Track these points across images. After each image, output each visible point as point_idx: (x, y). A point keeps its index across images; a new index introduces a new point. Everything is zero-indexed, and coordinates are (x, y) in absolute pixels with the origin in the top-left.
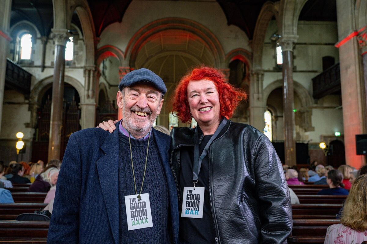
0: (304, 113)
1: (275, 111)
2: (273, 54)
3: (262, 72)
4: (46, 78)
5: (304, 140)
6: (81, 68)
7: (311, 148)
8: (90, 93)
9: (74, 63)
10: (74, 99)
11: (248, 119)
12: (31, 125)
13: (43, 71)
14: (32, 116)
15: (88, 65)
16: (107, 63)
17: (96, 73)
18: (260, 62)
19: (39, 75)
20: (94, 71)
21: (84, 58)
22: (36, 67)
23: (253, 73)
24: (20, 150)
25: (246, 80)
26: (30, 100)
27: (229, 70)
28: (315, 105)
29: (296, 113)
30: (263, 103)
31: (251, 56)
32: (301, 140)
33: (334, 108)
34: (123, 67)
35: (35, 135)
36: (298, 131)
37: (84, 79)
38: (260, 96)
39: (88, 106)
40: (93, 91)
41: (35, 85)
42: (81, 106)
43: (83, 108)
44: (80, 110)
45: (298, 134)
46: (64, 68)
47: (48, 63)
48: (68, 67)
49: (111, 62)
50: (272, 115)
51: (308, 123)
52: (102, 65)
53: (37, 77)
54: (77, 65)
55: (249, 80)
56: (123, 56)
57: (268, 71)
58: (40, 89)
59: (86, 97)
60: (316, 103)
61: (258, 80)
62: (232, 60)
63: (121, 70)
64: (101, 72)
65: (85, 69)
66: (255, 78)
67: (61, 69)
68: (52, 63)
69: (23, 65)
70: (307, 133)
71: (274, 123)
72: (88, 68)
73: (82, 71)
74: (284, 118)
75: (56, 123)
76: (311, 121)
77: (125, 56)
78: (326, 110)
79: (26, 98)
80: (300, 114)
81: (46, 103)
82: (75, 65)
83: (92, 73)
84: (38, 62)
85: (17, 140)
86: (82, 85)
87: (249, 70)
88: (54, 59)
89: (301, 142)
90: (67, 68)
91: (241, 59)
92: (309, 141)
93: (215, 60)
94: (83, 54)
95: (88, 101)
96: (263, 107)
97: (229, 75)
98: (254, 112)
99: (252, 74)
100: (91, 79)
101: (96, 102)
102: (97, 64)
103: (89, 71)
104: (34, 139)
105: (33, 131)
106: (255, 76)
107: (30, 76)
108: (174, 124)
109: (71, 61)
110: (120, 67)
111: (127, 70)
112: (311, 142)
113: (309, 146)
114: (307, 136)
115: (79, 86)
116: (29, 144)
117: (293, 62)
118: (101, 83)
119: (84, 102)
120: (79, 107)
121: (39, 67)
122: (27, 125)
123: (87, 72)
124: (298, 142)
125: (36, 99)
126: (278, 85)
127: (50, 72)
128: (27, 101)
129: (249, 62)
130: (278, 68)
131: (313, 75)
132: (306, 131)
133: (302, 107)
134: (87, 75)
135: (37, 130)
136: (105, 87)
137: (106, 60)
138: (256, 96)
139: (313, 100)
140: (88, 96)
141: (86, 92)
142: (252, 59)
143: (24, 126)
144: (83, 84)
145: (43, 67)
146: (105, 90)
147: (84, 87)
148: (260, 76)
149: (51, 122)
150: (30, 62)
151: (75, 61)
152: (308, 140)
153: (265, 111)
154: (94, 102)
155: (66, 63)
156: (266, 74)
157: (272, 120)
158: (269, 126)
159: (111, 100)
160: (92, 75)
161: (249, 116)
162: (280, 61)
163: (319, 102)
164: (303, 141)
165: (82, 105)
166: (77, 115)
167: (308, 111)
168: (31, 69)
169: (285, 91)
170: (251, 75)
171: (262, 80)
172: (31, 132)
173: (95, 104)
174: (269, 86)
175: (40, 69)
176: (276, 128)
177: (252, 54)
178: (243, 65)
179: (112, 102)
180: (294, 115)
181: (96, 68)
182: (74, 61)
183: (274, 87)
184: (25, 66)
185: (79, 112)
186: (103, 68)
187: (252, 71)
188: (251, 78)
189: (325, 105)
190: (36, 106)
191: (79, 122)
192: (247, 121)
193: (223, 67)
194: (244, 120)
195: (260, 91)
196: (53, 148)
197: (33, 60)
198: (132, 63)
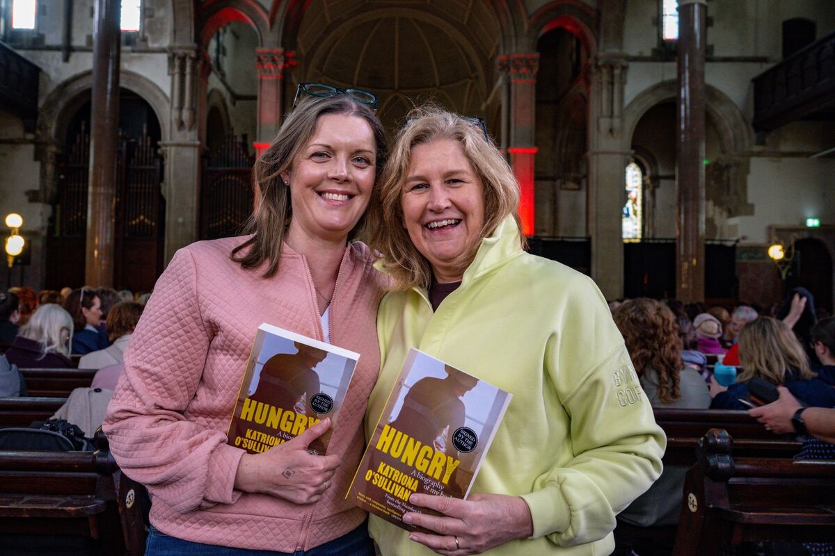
0: (728, 167)
1: (654, 164)
2: (653, 12)
3: (624, 63)
4: (76, 78)
5: (725, 237)
6: (163, 51)
7: (743, 259)
8: (186, 115)
9: (145, 40)
10: (145, 131)
11: (584, 182)
12: (42, 196)
13: (66, 59)
14: (43, 175)
15: (178, 44)
16: (227, 39)
17: (199, 66)
18: (619, 34)
19: (57, 70)
20: (195, 60)
21: (169, 26)
22: (50, 48)
23: (600, 63)
24: (16, 258)
25: (582, 82)
26: (39, 132)
27: (537, 55)
28: (757, 148)
29: (707, 167)
30: (623, 142)
31: (595, 21)
32: (717, 237)
33: (809, 154)
34: (266, 49)
35: (52, 220)
36: (711, 214)
37: (169, 79)
38: (617, 122)
39: (180, 148)
40: (193, 111)
41: (50, 96)
42: (163, 148)
43: (168, 153)
44: (162, 158)
46: (118, 51)
47: (79, 40)
48: (129, 48)
49: (236, 36)
50: (644, 173)
51: (736, 193)
52: (213, 44)
53: (53, 75)
54: (151, 45)
55: (588, 83)
56: (266, 19)
57: (640, 59)
58: (61, 104)
59: (175, 126)
60: (761, 142)
61: (612, 83)
62: (544, 30)
63: (262, 57)
64: (212, 62)
65: (170, 54)
66: (605, 78)
67: (112, 53)
68: (89, 38)
69: (18, 44)
70: (734, 221)
71: (647, 192)
72: (180, 52)
73: (163, 58)
74: (677, 182)
75: (102, 190)
76: (744, 187)
77: (272, 22)
78: (785, 160)
79: (28, 129)
80: (717, 171)
81: (78, 140)
82: (147, 45)
83: (188, 63)
84: (55, 37)
85: (8, 232)
86: (164, 95)
87: (589, 56)
88: (90, 28)
89: (716, 243)
90: (127, 52)
91: (569, 27)
92: (737, 241)
93: (502, 28)
94: (165, 15)
95: (179, 137)
96: (621, 153)
97: (536, 70)
98: (599, 166)
99: (597, 66)
100: (188, 79)
101: (200, 139)
102: (201, 41)
103: (183, 60)
104: (51, 230)
105: (48, 210)
106: (605, 71)
107: (36, 71)
109: (136, 33)
110: (259, 49)
111: (276, 57)
112: (742, 243)
113: (738, 252)
114: (734, 228)
115: (157, 98)
116: (39, 243)
117: (705, 35)
118: (212, 90)
119: (171, 139)
121: (57, 49)
122: (33, 197)
123: (177, 63)
124: (710, 243)
125: (52, 131)
126: (664, 95)
127: (85, 62)
128: (30, 136)
129: (590, 35)
130: (666, 51)
131: (757, 70)
132: (731, 214)
133: (724, 152)
134: (177, 70)
135: (58, 207)
136: (224, 101)
137: (225, 31)
138: (605, 123)
139: (754, 136)
140: (181, 124)
141: (175, 114)
142: (598, 27)
143: (26, 198)
144: (167, 91)
145: (68, 50)
146: (222, 110)
147: (171, 101)
148: (617, 72)
150: (35, 36)
151: (147, 34)
152: (735, 238)
153: (627, 164)
154: (196, 138)
155: (123, 38)
156: (634, 68)
157: (645, 187)
159: (238, 132)
160: (188, 70)
161: (586, 176)
162: (671, 30)
163: (767, 140)
164: (721, 240)
165: (166, 145)
166: (154, 170)
167: (738, 165)
168: (37, 53)
169: (683, 110)
170: (593, 70)
171: (623, 83)
172: (42, 214)
173: (198, 143)
174: (638, 99)
175: (59, 55)
176: (654, 206)
177: (599, 13)
178: (574, 43)
179: (239, 139)
180: (703, 172)
181: (198, 51)
182: (143, 33)
183: (652, 101)
184: (21, 48)
185: (158, 163)
186: (218, 51)
187: (596, 59)
188: (594, 79)
189: (785, 148)
190: (52, 149)
191: (159, 188)
192: (579, 189)
193: (522, 48)
194: (571, 185)
195: (616, 112)
196: (96, 253)
197: (41, 32)
198: (289, 38)
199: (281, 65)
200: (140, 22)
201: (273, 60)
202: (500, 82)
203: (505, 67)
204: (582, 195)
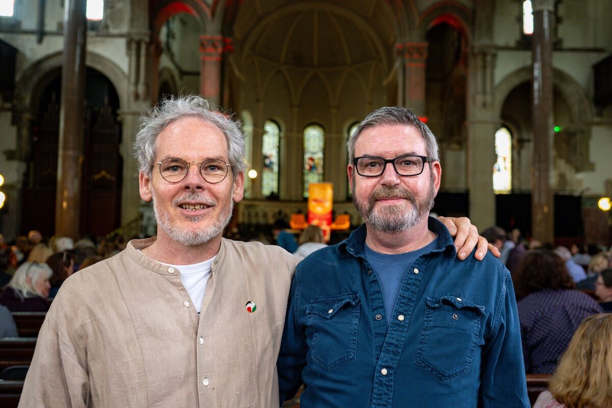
0: (574, 134)
1: (519, 129)
2: (516, 12)
3: (493, 51)
4: (48, 57)
5: (574, 188)
6: (121, 36)
7: (586, 206)
8: (141, 89)
9: (107, 27)
10: (106, 101)
11: (464, 144)
12: (18, 155)
13: (40, 41)
14: (19, 137)
15: (134, 31)
16: (176, 26)
17: (153, 48)
18: (490, 30)
19: (32, 50)
20: (149, 45)
21: (127, 15)
22: (26, 32)
23: (476, 51)
25: (462, 65)
26: (15, 102)
27: (425, 44)
28: (597, 119)
29: (557, 135)
30: (494, 113)
31: (471, 17)
32: (568, 188)
34: (208, 36)
35: (26, 175)
36: (563, 170)
37: (127, 59)
38: (489, 98)
40: (147, 85)
41: (25, 71)
42: (122, 116)
43: (126, 120)
44: (120, 124)
45: (562, 177)
46: (85, 36)
47: (51, 26)
48: (93, 33)
49: (183, 23)
51: (581, 154)
52: (164, 31)
53: (28, 54)
54: (113, 31)
55: (466, 66)
56: (208, 12)
57: (506, 48)
58: (35, 79)
59: (132, 99)
60: (600, 114)
61: (484, 67)
62: (432, 25)
63: (205, 42)
64: (163, 45)
65: (129, 39)
66: (479, 62)
67: (79, 40)
68: (60, 25)
70: (580, 176)
71: (515, 152)
72: (136, 38)
73: (122, 42)
75: (70, 153)
76: (587, 149)
77: (213, 13)
79: (6, 99)
80: (568, 136)
81: (49, 109)
82: (108, 31)
83: (143, 47)
84: (30, 23)
86: (123, 73)
87: (467, 44)
88: (62, 17)
89: (567, 193)
90: (91, 37)
91: (452, 23)
92: (582, 192)
93: (399, 23)
94: (124, 7)
95: (135, 107)
96: (493, 123)
97: (425, 56)
98: (475, 132)
99: (473, 53)
100: (143, 60)
102: (154, 29)
103: (139, 44)
104: (25, 183)
105: (23, 167)
106: (479, 58)
108: (315, 153)
109: (100, 22)
110: (202, 36)
111: (216, 43)
112: (587, 193)
113: (583, 201)
114: (580, 182)
115: (116, 75)
116: (15, 194)
117: (554, 31)
118: (163, 69)
119: (129, 108)
120: (119, 119)
121: (32, 32)
122: (10, 155)
123: (134, 46)
124: (561, 193)
125: (27, 100)
126: (524, 77)
127: (57, 44)
128: (8, 105)
129: (467, 29)
130: (526, 43)
131: (595, 58)
132: (578, 170)
133: (572, 121)
134: (134, 52)
135: (32, 165)
136: (173, 77)
137: (174, 19)
138: (479, 99)
139: (594, 110)
140: (137, 97)
141: (132, 88)
142: (473, 23)
143: (3, 157)
144: (126, 70)
145: (41, 34)
147: (129, 77)
148: (489, 58)
149: (61, 152)
150: (13, 21)
151: (109, 22)
152: (581, 189)
153: (497, 129)
155: (89, 25)
156: (501, 55)
157: (513, 148)
158: (505, 159)
160: (143, 52)
161: (466, 139)
162: (529, 27)
163: (605, 113)
164: (570, 191)
165: (124, 114)
166: (113, 134)
167: (582, 132)
168: (15, 36)
170: (470, 56)
171: (493, 67)
172: (18, 170)
174: (506, 79)
175: (34, 38)
176: (520, 163)
177: (474, 12)
178: (456, 34)
181: (151, 37)
182: (106, 21)
183: (516, 81)
185: (117, 128)
186: (168, 36)
187: (473, 48)
188: (471, 63)
190: (27, 116)
191: (118, 149)
192: (461, 149)
193: (414, 38)
194: (455, 146)
195: (488, 89)
196: (65, 204)
197: (19, 18)
198: (227, 28)
199: (220, 49)
200: (104, 12)
201: (214, 46)
202: (397, 65)
203: (401, 53)
204: (463, 154)
